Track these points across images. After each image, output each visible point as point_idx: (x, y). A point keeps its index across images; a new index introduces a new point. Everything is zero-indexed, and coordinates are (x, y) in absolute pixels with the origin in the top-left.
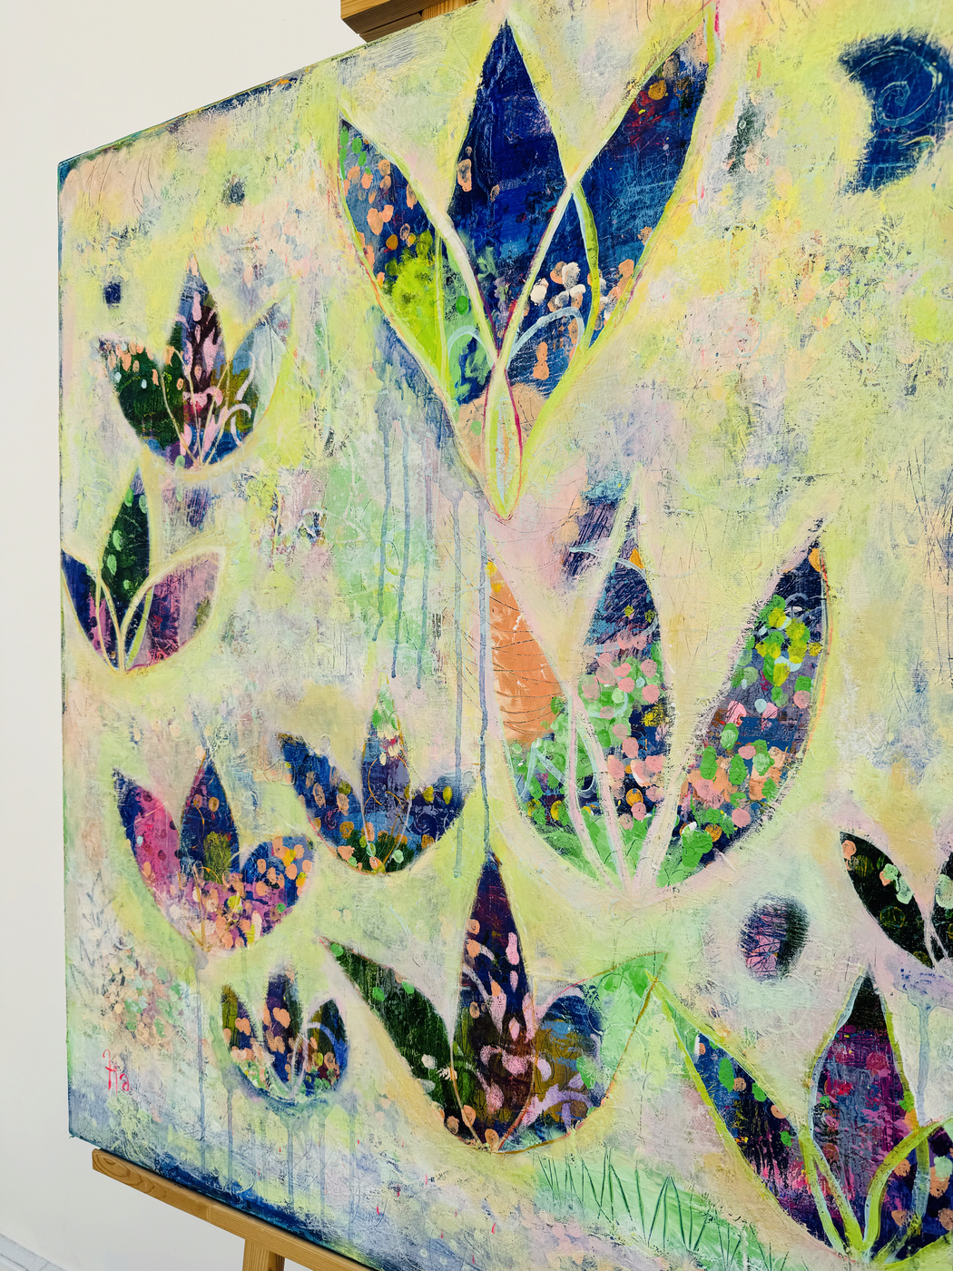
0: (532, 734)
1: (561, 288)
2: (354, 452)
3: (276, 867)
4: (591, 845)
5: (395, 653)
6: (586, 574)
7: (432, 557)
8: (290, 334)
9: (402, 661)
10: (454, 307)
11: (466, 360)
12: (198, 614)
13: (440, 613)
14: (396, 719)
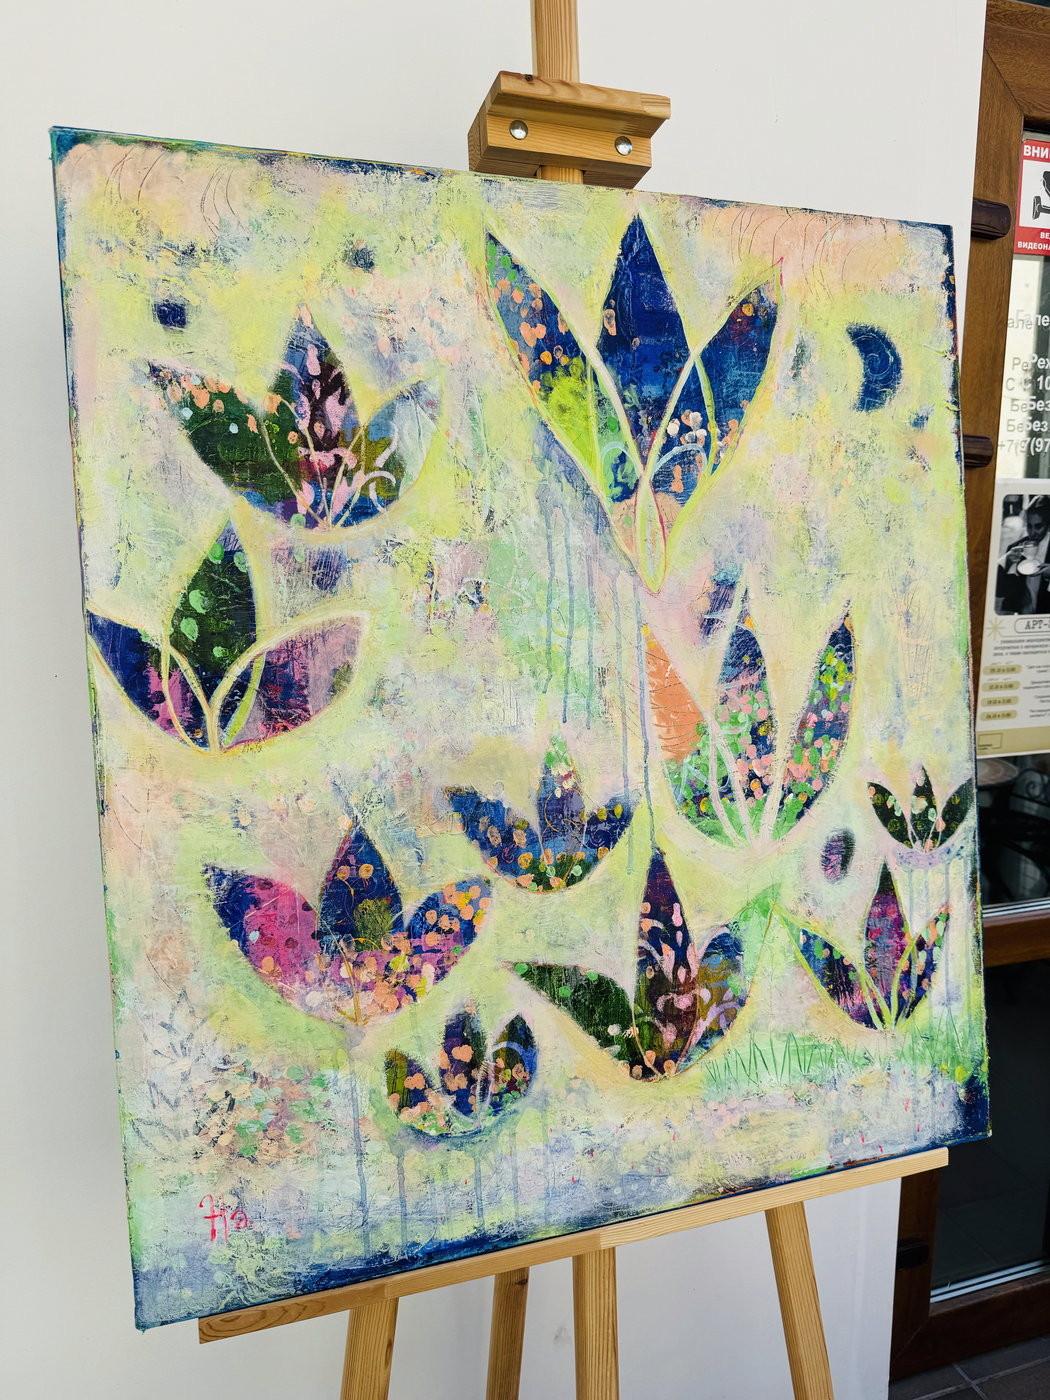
0: (683, 753)
1: (689, 429)
2: (516, 530)
3: (450, 914)
4: (729, 824)
5: (565, 702)
6: (716, 634)
7: (595, 622)
8: (440, 414)
9: (573, 708)
10: (605, 425)
11: (617, 468)
12: (335, 680)
13: (604, 666)
14: (569, 758)
